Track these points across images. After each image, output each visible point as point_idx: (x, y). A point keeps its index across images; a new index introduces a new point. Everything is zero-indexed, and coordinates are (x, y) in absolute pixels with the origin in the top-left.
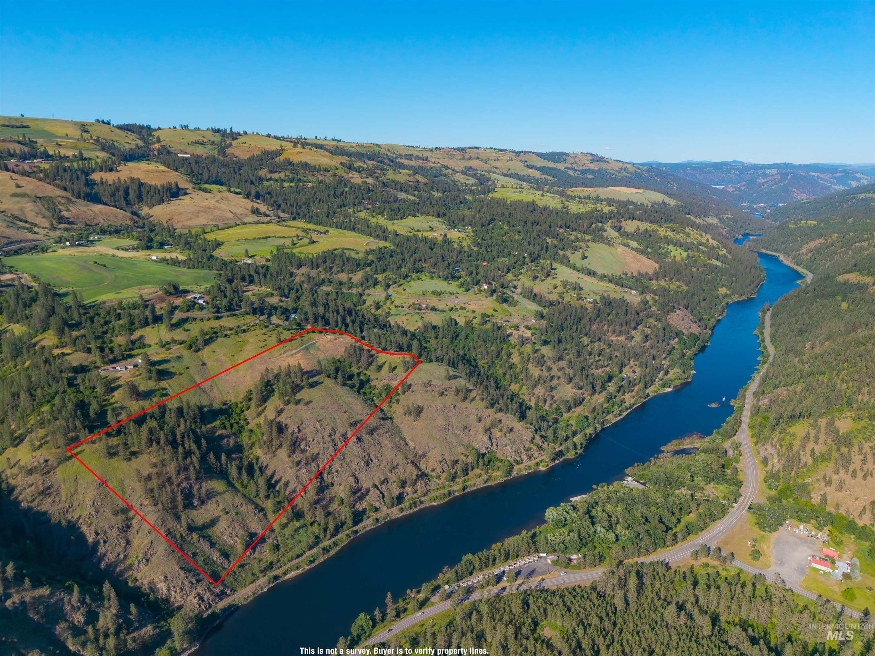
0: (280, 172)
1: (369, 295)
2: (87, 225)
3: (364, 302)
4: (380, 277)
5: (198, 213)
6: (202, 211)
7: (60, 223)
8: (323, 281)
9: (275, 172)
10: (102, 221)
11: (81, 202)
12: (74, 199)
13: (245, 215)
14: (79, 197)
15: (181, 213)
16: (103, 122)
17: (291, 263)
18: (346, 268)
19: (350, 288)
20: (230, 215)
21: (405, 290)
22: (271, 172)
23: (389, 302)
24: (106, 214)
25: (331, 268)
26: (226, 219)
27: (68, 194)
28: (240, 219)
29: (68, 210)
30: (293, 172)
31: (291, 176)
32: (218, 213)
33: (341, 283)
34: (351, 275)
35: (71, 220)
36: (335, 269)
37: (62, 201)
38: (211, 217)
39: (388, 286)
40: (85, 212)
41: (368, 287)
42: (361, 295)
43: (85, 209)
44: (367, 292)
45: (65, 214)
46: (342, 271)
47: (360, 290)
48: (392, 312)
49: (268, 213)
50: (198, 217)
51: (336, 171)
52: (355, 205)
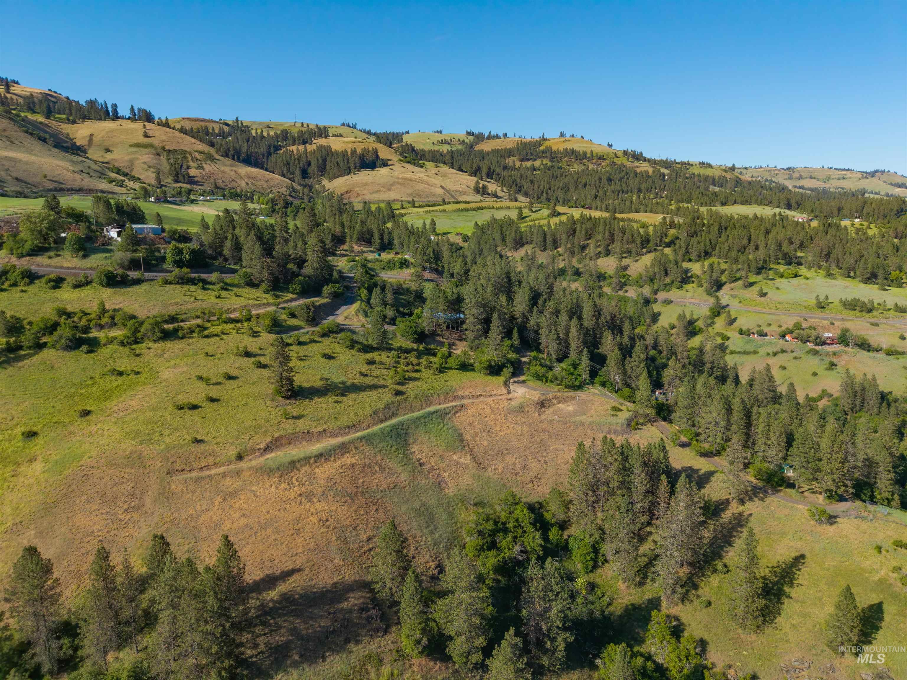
0: (535, 160)
1: (668, 302)
2: (217, 187)
3: (655, 318)
4: (696, 268)
5: (392, 185)
6: (398, 183)
7: (176, 181)
8: (562, 272)
9: (528, 160)
10: (243, 184)
11: (228, 161)
12: (217, 157)
13: (464, 193)
14: (226, 155)
15: (366, 184)
16: (349, 126)
17: (504, 239)
18: (616, 247)
19: (622, 286)
20: (440, 191)
21: (764, 295)
22: (523, 160)
23: (720, 323)
24: (254, 178)
25: (583, 248)
26: (431, 194)
27: (212, 151)
28: (453, 196)
29: (200, 167)
30: (552, 159)
31: (549, 164)
32: (421, 186)
33: (601, 277)
34: (625, 262)
35: (196, 179)
36: (591, 250)
37: (198, 157)
38: (409, 191)
39: (719, 286)
40: (224, 172)
41: (667, 287)
42: (647, 302)
43: (227, 169)
44: (662, 295)
45: (193, 172)
46: (608, 253)
47: (646, 291)
48: (731, 345)
49: (500, 194)
50: (389, 190)
51: (616, 160)
52: (640, 191)
